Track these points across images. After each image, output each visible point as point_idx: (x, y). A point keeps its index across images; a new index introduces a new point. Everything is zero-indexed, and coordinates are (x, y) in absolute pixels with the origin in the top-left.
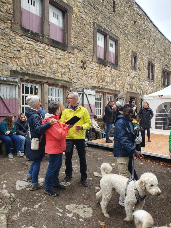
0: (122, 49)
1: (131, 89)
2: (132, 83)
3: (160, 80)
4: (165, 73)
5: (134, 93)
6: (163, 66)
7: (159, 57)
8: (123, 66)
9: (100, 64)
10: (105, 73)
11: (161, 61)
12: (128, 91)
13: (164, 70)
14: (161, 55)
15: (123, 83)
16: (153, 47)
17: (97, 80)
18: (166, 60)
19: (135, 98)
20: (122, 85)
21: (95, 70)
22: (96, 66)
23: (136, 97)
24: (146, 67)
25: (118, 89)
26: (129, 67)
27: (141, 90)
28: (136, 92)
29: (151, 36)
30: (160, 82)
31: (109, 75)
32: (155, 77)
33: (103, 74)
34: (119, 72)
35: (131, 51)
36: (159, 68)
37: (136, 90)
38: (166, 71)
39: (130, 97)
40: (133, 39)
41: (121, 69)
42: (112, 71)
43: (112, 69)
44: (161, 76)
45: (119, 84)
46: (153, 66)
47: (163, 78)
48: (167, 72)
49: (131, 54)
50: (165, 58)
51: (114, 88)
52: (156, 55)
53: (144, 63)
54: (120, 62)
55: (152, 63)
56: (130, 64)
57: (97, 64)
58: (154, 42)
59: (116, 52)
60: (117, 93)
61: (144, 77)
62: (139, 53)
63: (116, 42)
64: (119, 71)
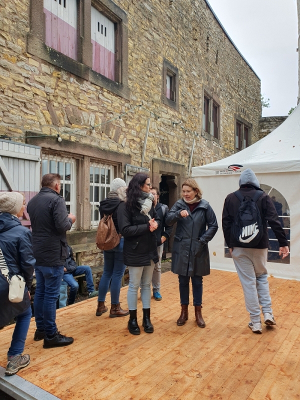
0: (134, 45)
1: (164, 153)
2: (166, 139)
3: (232, 139)
4: (240, 125)
5: (170, 163)
6: (236, 111)
7: (228, 90)
8: (138, 90)
9: (58, 68)
10: (81, 101)
11: (233, 100)
12: (156, 157)
13: (240, 120)
14: (232, 87)
15: (141, 135)
16: (216, 65)
17: (48, 116)
18: (243, 99)
19: (176, 177)
20: (138, 140)
21: (41, 83)
22: (45, 74)
23: (178, 175)
24: (200, 106)
25: (126, 151)
26: (157, 98)
27: (190, 158)
28: (178, 163)
29: (210, 39)
30: (232, 144)
31: (95, 108)
32: (221, 133)
33: (74, 102)
34: (127, 105)
35: (160, 58)
36: (228, 114)
37: (177, 158)
38: (242, 123)
39: (161, 172)
40: (167, 31)
41: (134, 98)
42: (106, 100)
43: (105, 94)
44: (233, 132)
45: (129, 137)
46: (216, 107)
47: (237, 137)
48: (245, 125)
49: (161, 66)
50: (239, 95)
51: (113, 147)
52: (221, 84)
53: (197, 96)
54: (130, 79)
55: (214, 101)
56: (160, 89)
57: (45, 68)
58: (217, 56)
59: (116, 51)
60: (122, 160)
61: (195, 127)
62: (182, 70)
63: (118, 24)
64: (128, 101)
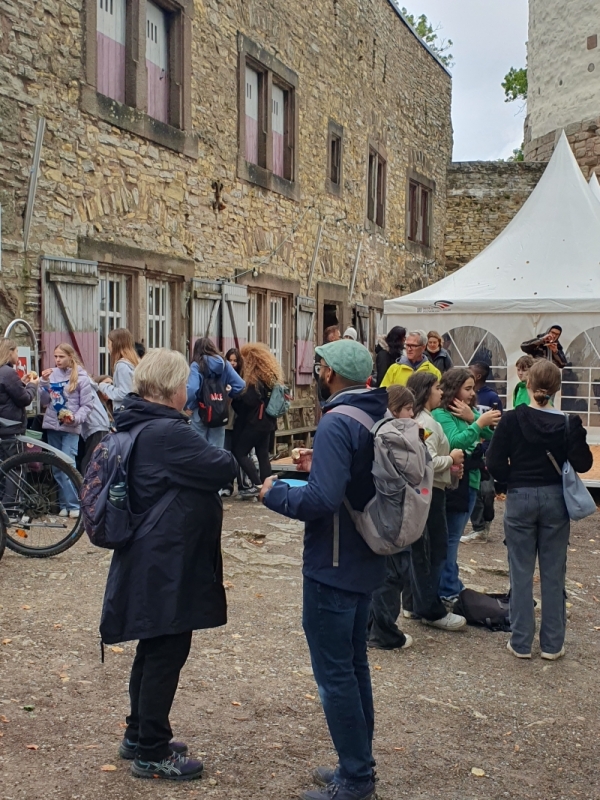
1: (327, 270)
2: (329, 248)
3: (402, 221)
5: (334, 285)
6: (410, 161)
7: (399, 123)
9: (253, 185)
10: (265, 219)
11: (405, 139)
12: (320, 278)
13: (415, 178)
14: (405, 115)
15: (308, 249)
16: (383, 84)
20: (304, 256)
21: (242, 209)
22: (244, 196)
24: (364, 178)
25: (295, 276)
28: (340, 283)
29: (377, 42)
30: (402, 231)
31: (272, 224)
32: (387, 213)
33: (260, 222)
34: (297, 209)
35: (326, 118)
37: (340, 275)
38: (418, 183)
41: (303, 197)
42: (281, 209)
43: (281, 201)
44: (404, 205)
45: (298, 255)
46: (382, 165)
48: (423, 186)
49: (326, 132)
51: (286, 272)
52: (389, 118)
53: (360, 161)
55: (380, 157)
56: (325, 171)
57: (246, 189)
58: (385, 67)
59: (286, 132)
60: (294, 290)
61: (358, 216)
62: (346, 125)
63: (289, 93)
64: (297, 204)
